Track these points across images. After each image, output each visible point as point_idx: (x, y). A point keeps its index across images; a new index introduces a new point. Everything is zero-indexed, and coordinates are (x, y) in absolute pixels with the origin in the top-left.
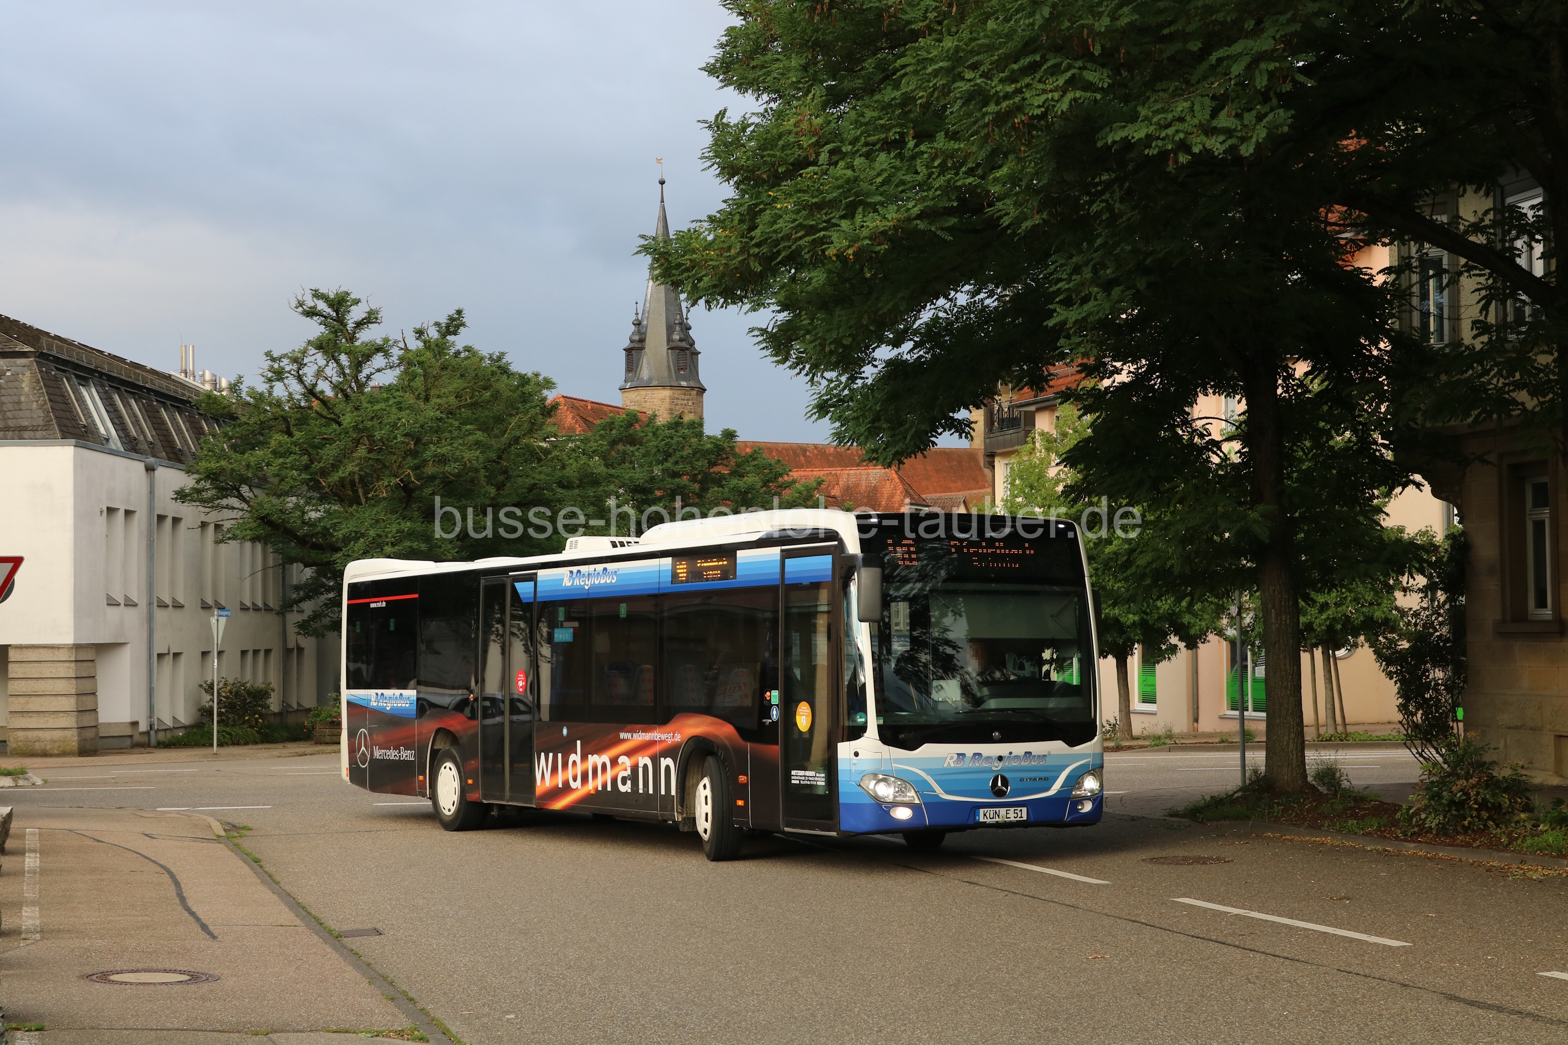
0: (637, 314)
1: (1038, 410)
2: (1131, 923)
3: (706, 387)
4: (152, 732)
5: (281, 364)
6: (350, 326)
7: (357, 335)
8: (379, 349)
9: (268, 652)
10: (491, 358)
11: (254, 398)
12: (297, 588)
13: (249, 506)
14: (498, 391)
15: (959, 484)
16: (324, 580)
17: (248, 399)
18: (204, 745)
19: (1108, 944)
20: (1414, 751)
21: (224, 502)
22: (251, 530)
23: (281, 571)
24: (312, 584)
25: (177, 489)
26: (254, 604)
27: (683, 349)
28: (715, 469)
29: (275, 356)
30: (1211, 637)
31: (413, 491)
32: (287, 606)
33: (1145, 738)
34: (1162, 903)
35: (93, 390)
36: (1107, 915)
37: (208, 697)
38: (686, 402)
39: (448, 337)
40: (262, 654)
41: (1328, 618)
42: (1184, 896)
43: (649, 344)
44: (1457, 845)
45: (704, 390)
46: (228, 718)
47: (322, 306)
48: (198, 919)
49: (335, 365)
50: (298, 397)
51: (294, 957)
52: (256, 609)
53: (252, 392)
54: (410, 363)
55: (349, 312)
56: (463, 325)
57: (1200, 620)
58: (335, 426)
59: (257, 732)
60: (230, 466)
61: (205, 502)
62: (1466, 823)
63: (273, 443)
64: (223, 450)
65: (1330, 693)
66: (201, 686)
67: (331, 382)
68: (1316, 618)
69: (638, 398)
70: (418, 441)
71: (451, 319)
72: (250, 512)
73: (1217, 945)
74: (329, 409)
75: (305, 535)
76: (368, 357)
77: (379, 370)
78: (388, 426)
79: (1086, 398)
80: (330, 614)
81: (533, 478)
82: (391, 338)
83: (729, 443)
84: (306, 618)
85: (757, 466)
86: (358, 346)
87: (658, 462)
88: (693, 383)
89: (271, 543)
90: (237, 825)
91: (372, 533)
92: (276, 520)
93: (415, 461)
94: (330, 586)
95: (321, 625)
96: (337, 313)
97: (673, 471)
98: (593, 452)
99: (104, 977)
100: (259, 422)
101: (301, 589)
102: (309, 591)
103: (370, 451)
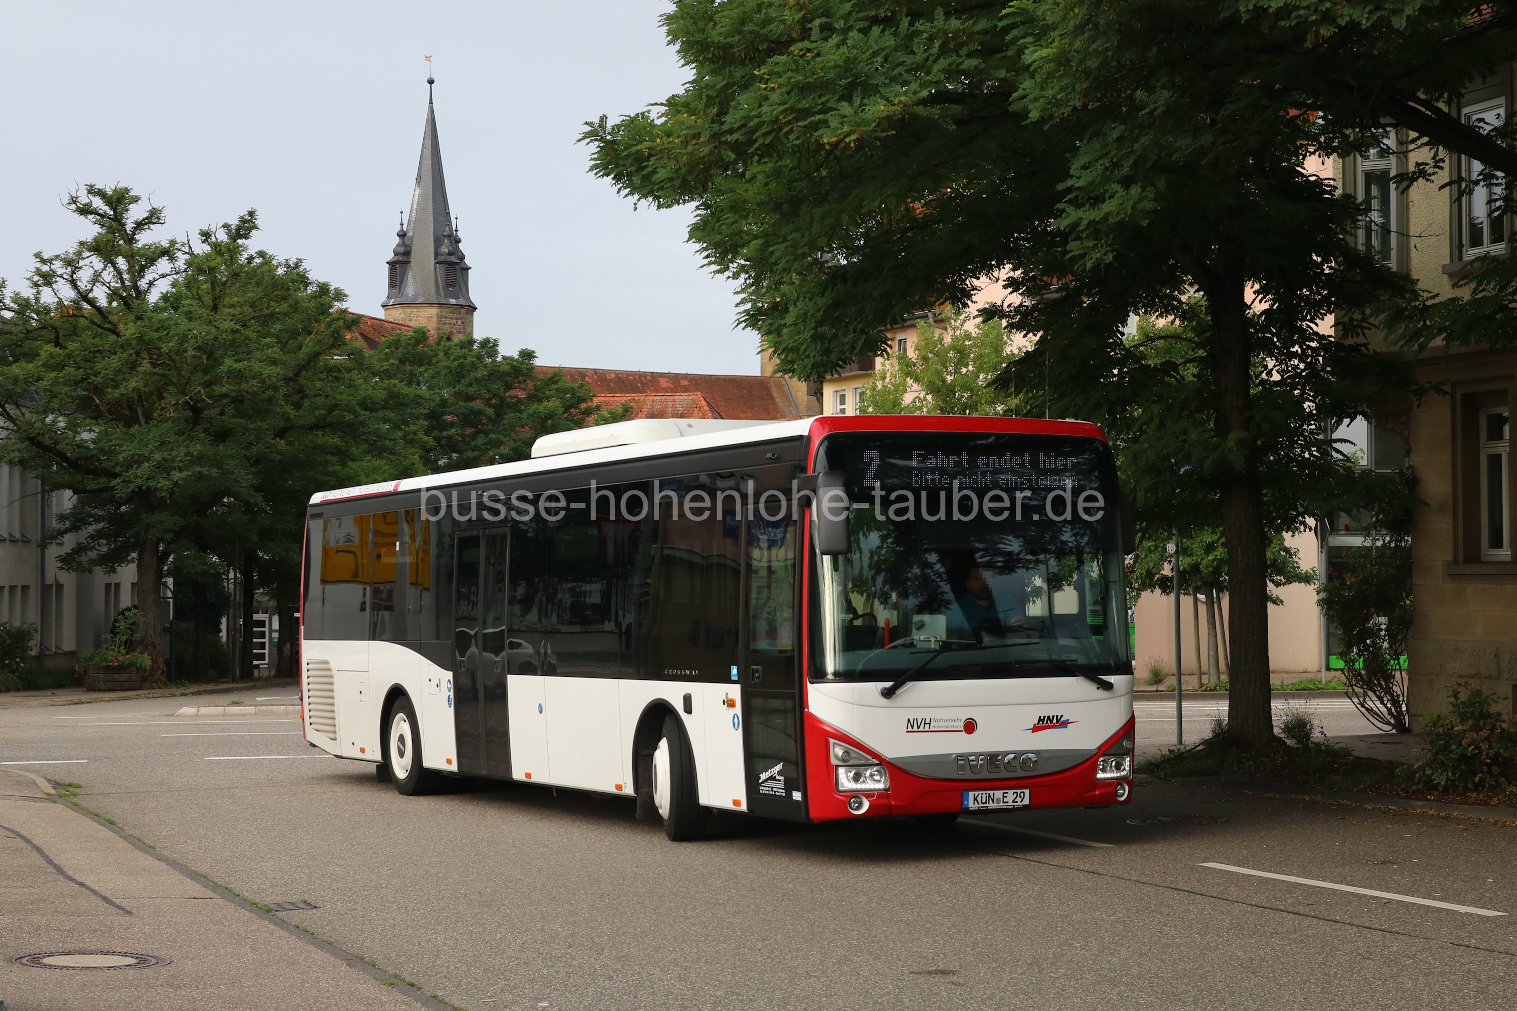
0: (402, 224)
2: (1175, 892)
3: (477, 306)
5: (53, 267)
6: (129, 227)
7: (137, 237)
8: (164, 252)
9: (25, 588)
10: (288, 266)
11: (18, 304)
12: (62, 518)
13: (16, 425)
14: (297, 302)
16: (90, 509)
17: (11, 304)
20: (1356, 701)
22: (19, 452)
23: (40, 499)
24: (78, 513)
26: (10, 535)
27: (452, 264)
28: (512, 393)
29: (45, 257)
31: (201, 410)
32: (48, 538)
34: (1191, 869)
36: (1141, 882)
38: (455, 321)
39: (238, 241)
40: (19, 590)
41: (1215, 559)
42: (1211, 859)
43: (415, 257)
44: (1472, 804)
45: (475, 309)
47: (98, 203)
48: (92, 891)
49: (112, 269)
50: (69, 303)
52: (14, 541)
53: (17, 298)
54: (198, 269)
55: (128, 210)
56: (256, 228)
58: (113, 337)
59: (19, 678)
62: (1477, 779)
63: (43, 354)
65: (1213, 639)
67: (108, 288)
68: (1202, 559)
69: (403, 316)
70: (210, 355)
71: (243, 221)
72: (16, 432)
73: (1291, 915)
74: (103, 316)
75: (78, 458)
76: (152, 261)
77: (161, 276)
78: (176, 338)
79: (1014, 316)
80: (97, 547)
81: (334, 398)
82: (178, 240)
83: (527, 365)
84: (69, 551)
85: (557, 390)
86: (140, 249)
87: (449, 385)
88: (462, 301)
89: (31, 467)
90: (62, 783)
91: (157, 456)
92: (47, 441)
93: (207, 378)
94: (99, 516)
95: (87, 559)
96: (115, 212)
97: (466, 393)
98: (383, 372)
99: (35, 960)
100: (25, 331)
101: (67, 518)
102: (77, 521)
103: (154, 365)
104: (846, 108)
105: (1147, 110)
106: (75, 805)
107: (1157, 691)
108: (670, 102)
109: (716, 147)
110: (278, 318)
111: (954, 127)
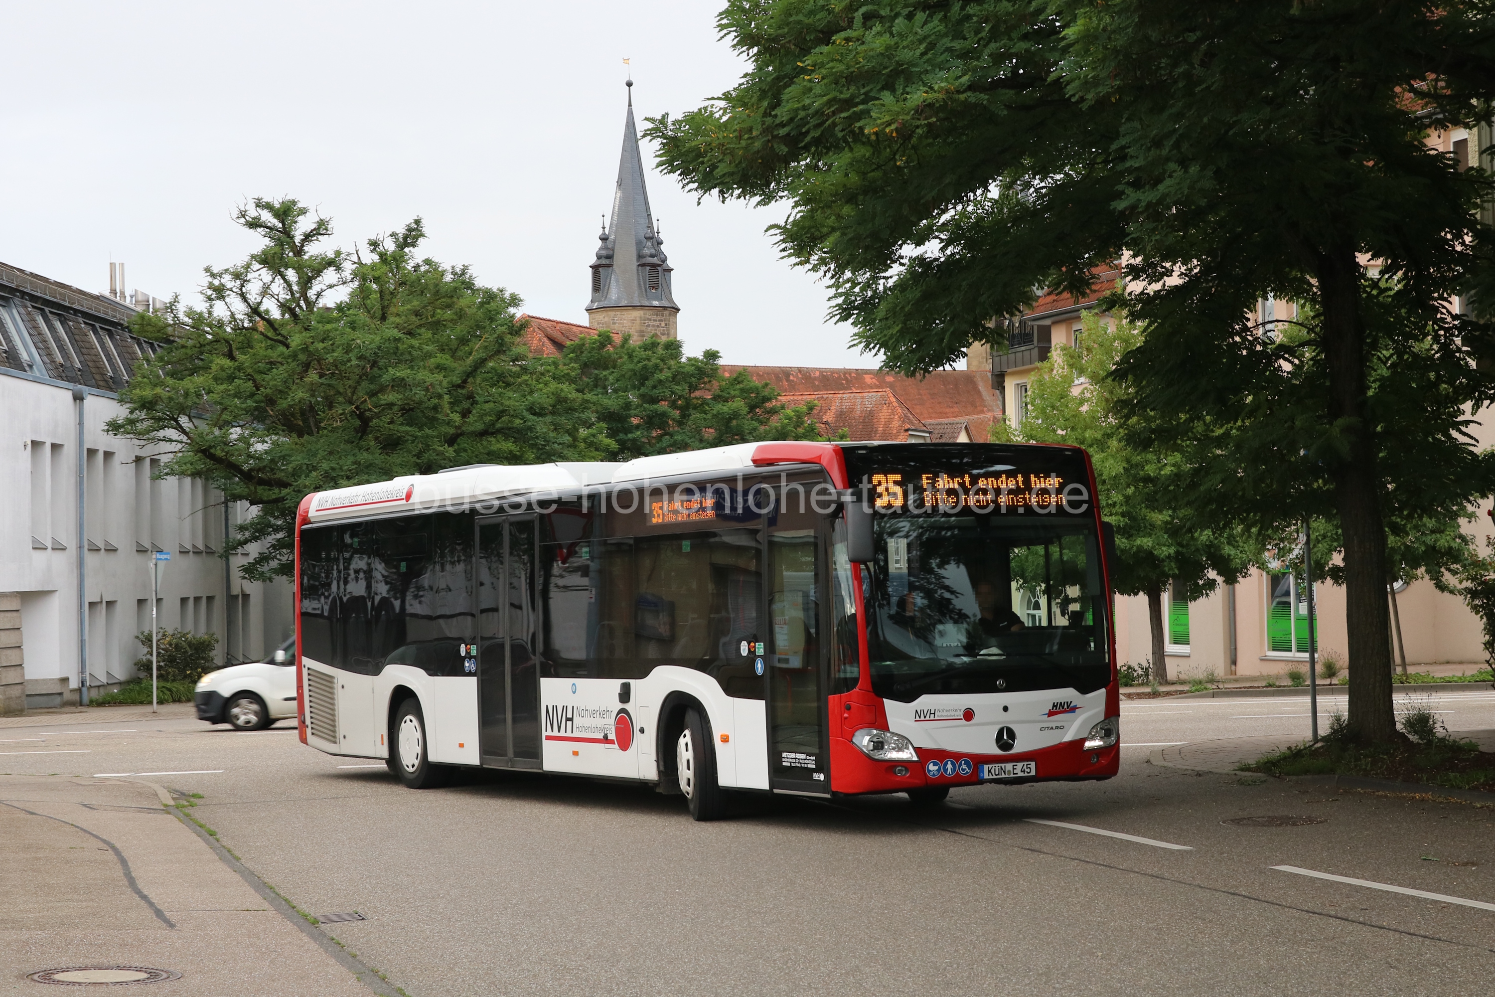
0: (604, 228)
1: (1054, 323)
2: (1231, 897)
3: (680, 307)
4: (84, 690)
5: (223, 281)
6: (298, 239)
7: (305, 248)
8: (330, 263)
9: (210, 599)
10: (454, 273)
11: (193, 319)
12: (242, 528)
13: (189, 438)
14: (461, 309)
15: (956, 409)
16: (272, 519)
17: (186, 319)
18: (142, 703)
19: (1210, 921)
21: (161, 434)
22: (191, 464)
23: (223, 509)
24: (258, 524)
25: (108, 419)
26: (194, 546)
27: (654, 266)
28: (697, 394)
29: (215, 272)
30: (1253, 570)
31: (370, 419)
32: (231, 548)
33: (1183, 682)
34: (1260, 872)
35: (15, 311)
36: (1200, 887)
37: (146, 650)
38: (658, 323)
39: (406, 250)
40: (204, 601)
42: (1282, 862)
43: (618, 261)
45: (678, 310)
46: (168, 673)
47: (267, 217)
48: (151, 904)
49: (282, 281)
50: (241, 317)
51: (267, 948)
52: (197, 553)
53: (190, 313)
54: (364, 279)
55: (296, 222)
56: (422, 235)
57: (1241, 552)
58: (282, 348)
60: (168, 394)
61: (140, 434)
63: (214, 367)
64: (158, 377)
66: (137, 637)
67: (278, 300)
69: (606, 319)
70: (374, 364)
71: (410, 230)
72: (189, 444)
73: (1338, 921)
74: (275, 330)
75: (251, 470)
76: (318, 272)
77: (331, 287)
78: (341, 348)
79: (1135, 304)
80: (278, 556)
81: (502, 404)
82: (343, 250)
83: (712, 365)
84: (252, 561)
85: (742, 390)
86: (306, 260)
87: (634, 387)
88: (665, 303)
89: (213, 479)
90: (187, 793)
91: (325, 466)
92: (219, 453)
93: (372, 387)
94: (278, 526)
95: (268, 568)
96: (284, 224)
97: (651, 396)
98: (563, 376)
99: (47, 976)
100: (198, 345)
101: (246, 529)
102: (259, 530)
103: (321, 376)
104: (887, 97)
105: (1204, 86)
106: (187, 815)
107: (1331, 685)
108: (727, 96)
109: (769, 141)
110: (445, 326)
111: (1005, 112)
